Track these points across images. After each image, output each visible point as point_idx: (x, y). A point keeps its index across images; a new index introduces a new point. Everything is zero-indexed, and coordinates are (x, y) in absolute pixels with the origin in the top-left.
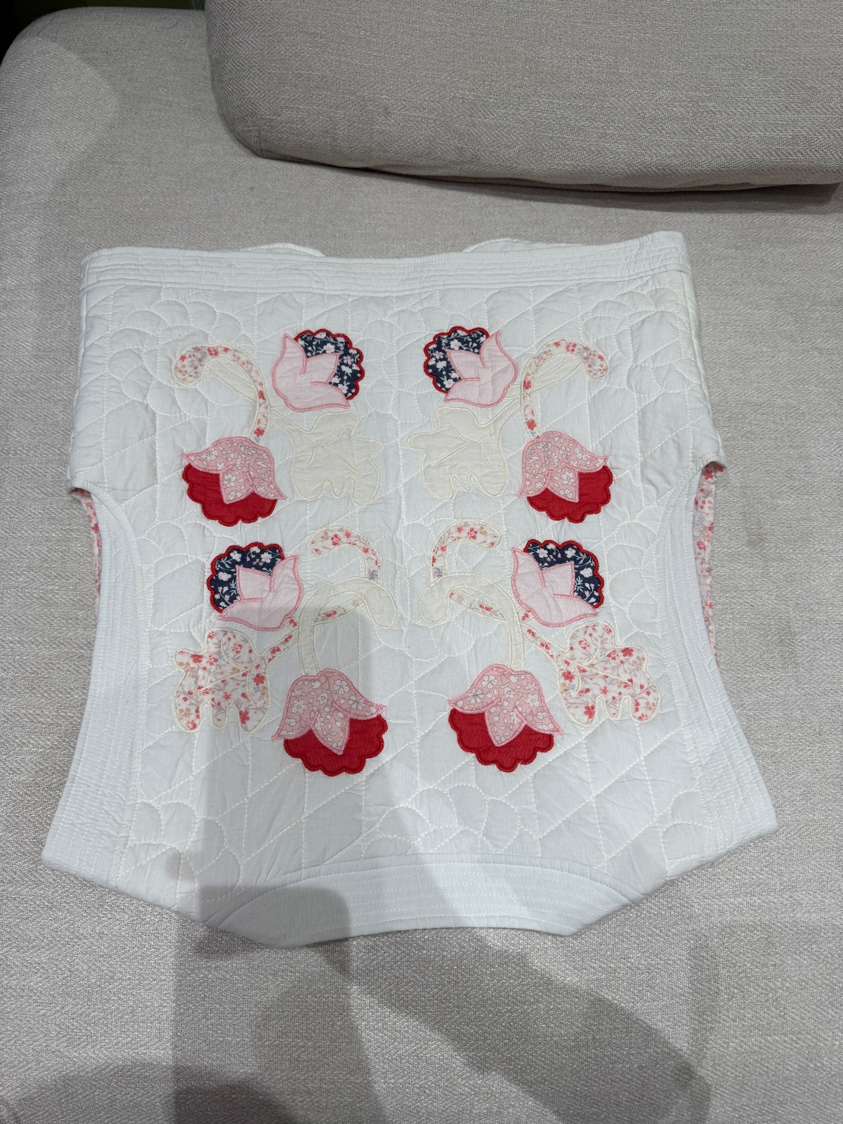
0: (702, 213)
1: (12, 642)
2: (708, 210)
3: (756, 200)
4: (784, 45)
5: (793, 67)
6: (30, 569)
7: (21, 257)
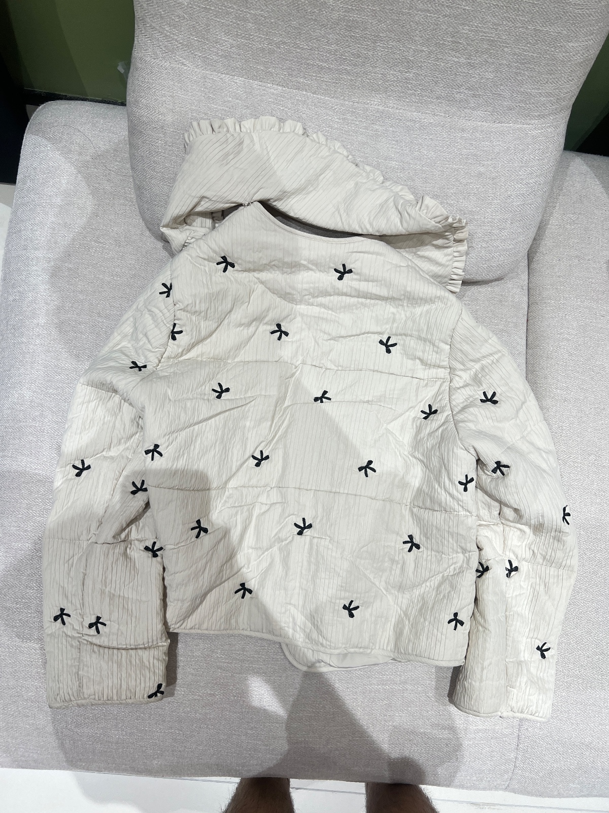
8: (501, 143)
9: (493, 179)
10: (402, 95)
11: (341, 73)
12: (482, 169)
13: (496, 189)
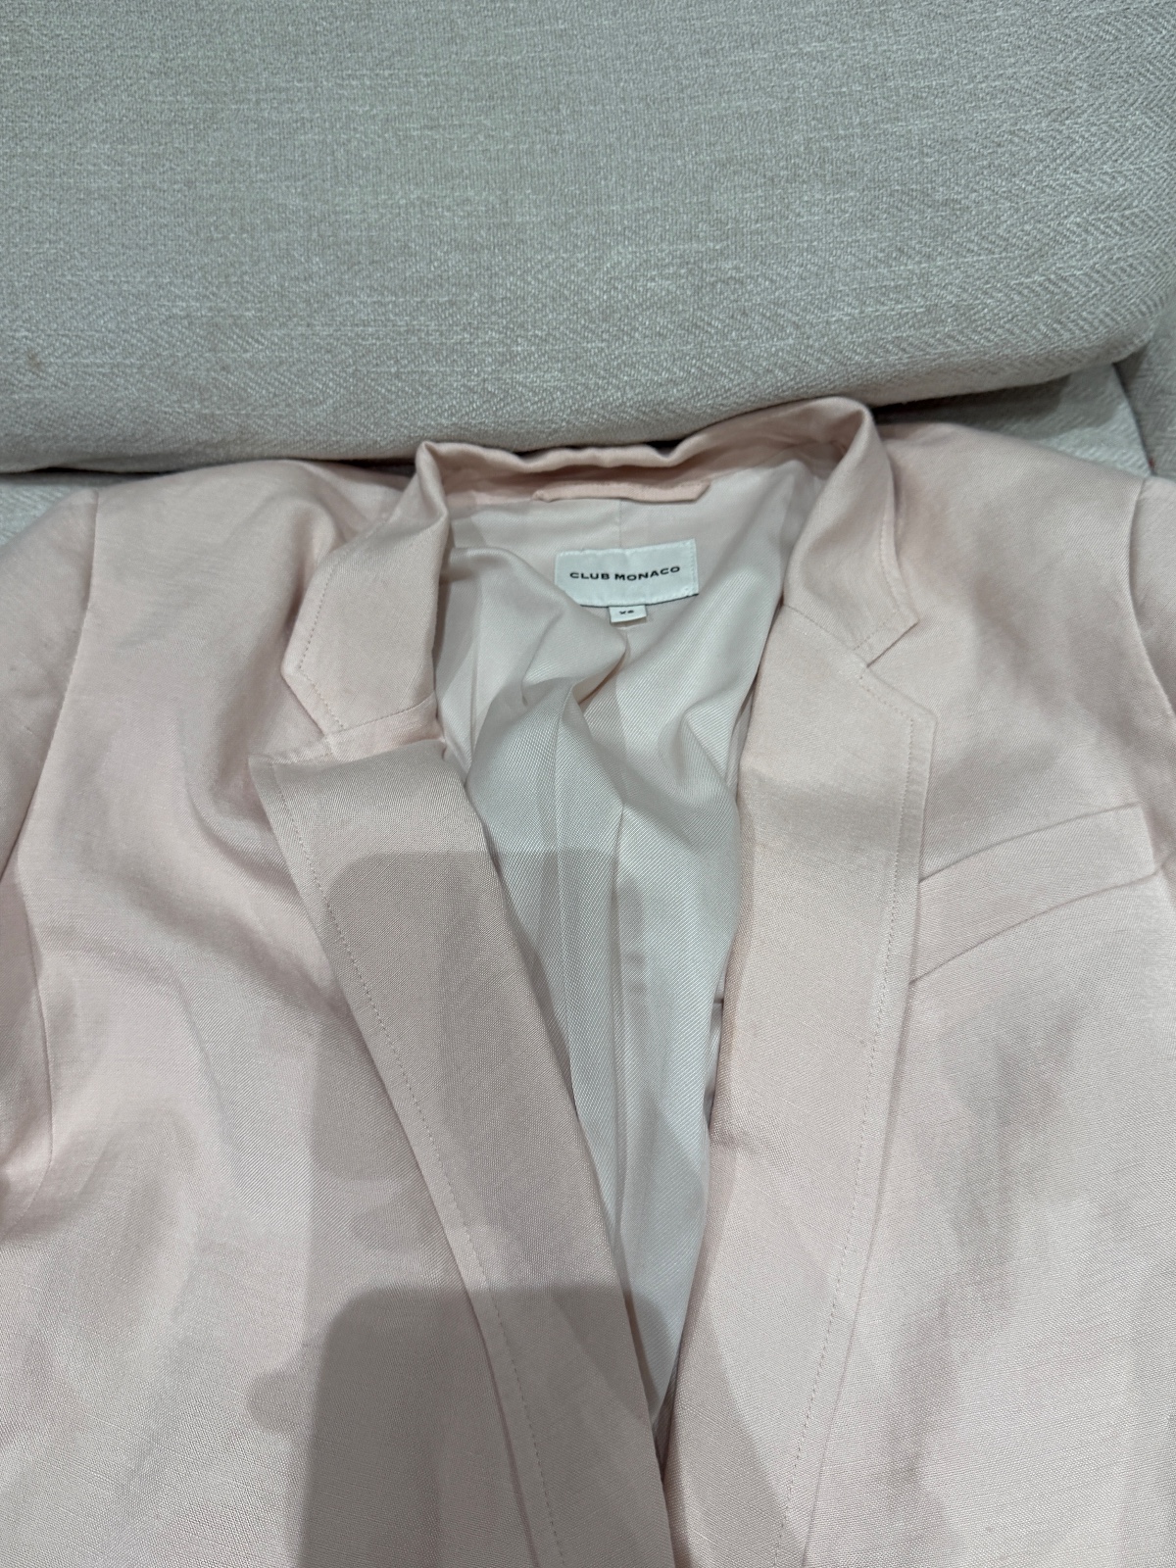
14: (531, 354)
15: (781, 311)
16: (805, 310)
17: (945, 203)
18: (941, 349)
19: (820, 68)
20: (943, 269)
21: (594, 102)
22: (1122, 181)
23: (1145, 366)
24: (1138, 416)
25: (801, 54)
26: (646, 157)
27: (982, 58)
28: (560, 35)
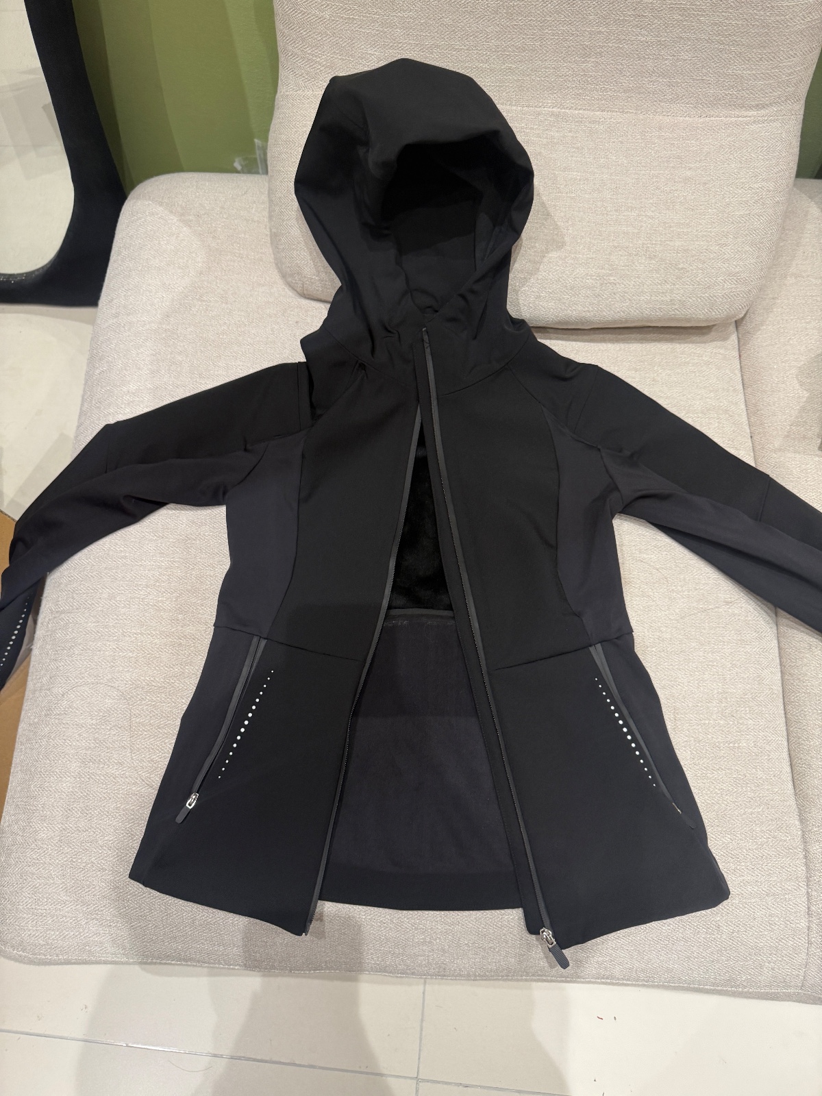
0: (613, 343)
1: (135, 634)
2: (618, 341)
3: (654, 333)
4: (663, 239)
5: (669, 255)
6: (147, 586)
7: (139, 369)
8: (710, 141)
9: (705, 184)
10: (580, 91)
11: (505, 73)
12: (689, 173)
13: (709, 196)
14: (546, 297)
15: (626, 295)
16: (633, 295)
17: (682, 269)
18: (673, 313)
19: (651, 221)
20: (678, 289)
21: (580, 221)
22: (738, 267)
23: (744, 322)
24: (738, 338)
25: (646, 216)
26: (593, 241)
27: (701, 225)
28: (572, 198)
